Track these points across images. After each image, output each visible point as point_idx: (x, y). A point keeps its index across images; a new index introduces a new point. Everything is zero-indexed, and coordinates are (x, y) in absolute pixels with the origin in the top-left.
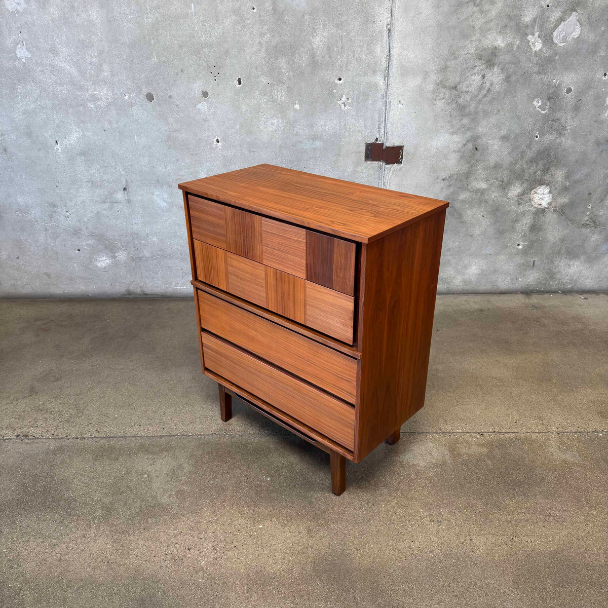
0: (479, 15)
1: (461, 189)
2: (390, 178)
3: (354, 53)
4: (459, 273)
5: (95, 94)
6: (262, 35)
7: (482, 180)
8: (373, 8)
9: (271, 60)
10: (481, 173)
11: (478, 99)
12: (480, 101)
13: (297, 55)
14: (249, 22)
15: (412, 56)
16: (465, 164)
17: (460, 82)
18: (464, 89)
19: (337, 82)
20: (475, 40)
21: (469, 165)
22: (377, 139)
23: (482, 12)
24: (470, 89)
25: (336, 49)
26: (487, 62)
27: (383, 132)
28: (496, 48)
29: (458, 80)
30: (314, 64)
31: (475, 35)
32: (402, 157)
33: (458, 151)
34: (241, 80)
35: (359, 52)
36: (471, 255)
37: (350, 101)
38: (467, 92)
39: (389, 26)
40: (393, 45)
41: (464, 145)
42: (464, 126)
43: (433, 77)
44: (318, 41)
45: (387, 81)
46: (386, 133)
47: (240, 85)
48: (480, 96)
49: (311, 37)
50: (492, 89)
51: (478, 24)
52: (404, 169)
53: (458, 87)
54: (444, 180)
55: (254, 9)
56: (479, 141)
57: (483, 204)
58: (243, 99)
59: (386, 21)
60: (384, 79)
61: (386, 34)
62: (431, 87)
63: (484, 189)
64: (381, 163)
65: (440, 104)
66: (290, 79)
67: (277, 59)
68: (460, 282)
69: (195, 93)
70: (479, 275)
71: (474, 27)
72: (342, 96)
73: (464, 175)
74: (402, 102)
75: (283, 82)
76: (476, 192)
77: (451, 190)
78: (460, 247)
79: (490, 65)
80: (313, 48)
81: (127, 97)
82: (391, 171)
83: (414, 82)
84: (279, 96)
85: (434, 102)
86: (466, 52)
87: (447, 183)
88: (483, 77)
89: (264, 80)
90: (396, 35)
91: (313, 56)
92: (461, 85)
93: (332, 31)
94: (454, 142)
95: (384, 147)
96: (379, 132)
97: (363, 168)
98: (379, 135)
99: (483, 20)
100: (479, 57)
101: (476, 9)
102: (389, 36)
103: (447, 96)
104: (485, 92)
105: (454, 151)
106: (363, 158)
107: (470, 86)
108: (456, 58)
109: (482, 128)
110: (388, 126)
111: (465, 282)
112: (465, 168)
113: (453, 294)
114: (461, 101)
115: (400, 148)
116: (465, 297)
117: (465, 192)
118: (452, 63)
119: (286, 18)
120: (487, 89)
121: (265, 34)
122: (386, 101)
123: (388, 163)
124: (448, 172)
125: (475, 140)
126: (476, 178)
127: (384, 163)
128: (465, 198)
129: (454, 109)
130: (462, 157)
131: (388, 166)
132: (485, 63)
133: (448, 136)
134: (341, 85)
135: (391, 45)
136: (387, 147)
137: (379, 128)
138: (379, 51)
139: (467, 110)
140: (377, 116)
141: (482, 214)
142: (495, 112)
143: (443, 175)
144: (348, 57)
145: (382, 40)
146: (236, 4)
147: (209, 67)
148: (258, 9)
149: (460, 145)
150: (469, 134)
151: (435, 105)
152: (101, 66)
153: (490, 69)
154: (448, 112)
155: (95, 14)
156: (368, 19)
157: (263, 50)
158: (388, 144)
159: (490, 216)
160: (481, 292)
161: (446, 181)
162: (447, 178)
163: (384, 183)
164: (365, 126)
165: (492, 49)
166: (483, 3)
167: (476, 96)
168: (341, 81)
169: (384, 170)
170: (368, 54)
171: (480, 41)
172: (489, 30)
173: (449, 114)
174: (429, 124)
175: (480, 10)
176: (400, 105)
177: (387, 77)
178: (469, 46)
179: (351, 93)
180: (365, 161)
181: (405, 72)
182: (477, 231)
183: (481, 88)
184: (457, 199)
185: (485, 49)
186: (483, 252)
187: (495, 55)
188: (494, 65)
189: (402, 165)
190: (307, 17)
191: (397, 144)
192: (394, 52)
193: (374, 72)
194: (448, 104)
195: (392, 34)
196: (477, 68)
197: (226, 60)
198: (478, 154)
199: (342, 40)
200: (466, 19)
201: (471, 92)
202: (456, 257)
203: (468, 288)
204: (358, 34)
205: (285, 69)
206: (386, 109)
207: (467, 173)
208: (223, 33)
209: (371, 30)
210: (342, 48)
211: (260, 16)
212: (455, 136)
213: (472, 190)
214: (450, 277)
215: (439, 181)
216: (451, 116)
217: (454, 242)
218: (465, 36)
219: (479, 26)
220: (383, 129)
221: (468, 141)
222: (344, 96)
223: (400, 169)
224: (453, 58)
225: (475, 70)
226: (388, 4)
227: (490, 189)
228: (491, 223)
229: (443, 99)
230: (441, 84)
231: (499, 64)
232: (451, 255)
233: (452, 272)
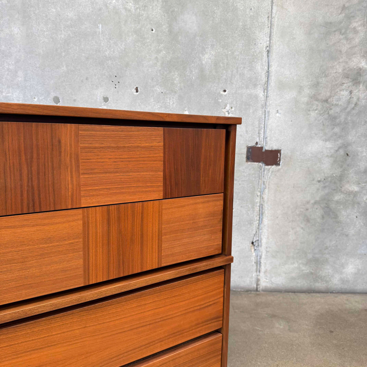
0: (345, 42)
1: (335, 191)
2: (270, 178)
3: (237, 69)
4: (337, 272)
5: (8, 96)
6: (159, 51)
7: (354, 183)
8: (255, 32)
9: (166, 73)
10: (352, 177)
11: (347, 111)
12: (349, 113)
13: (188, 69)
14: (148, 41)
15: (288, 73)
16: (338, 168)
17: (330, 97)
18: (335, 102)
19: (222, 93)
20: (342, 62)
21: (341, 170)
22: (257, 143)
23: (347, 39)
24: (340, 103)
25: (222, 65)
26: (353, 80)
27: (262, 136)
28: (360, 69)
29: (328, 94)
30: (203, 77)
31: (342, 58)
32: (280, 160)
33: (331, 156)
34: (139, 89)
35: (242, 68)
36: (347, 254)
37: (233, 109)
38: (337, 105)
39: (268, 48)
40: (272, 63)
41: (337, 151)
42: (336, 134)
43: (307, 91)
44: (207, 58)
45: (266, 94)
46: (265, 138)
47: (138, 93)
48: (349, 109)
49: (201, 55)
50: (359, 103)
51: (344, 49)
52: (282, 171)
53: (329, 100)
54: (319, 181)
55: (152, 30)
56: (350, 148)
57: (356, 206)
58: (139, 105)
59: (265, 44)
60: (264, 92)
61: (265, 54)
62: (305, 99)
63: (356, 192)
64: (260, 164)
65: (313, 114)
66: (181, 89)
67: (170, 72)
68: (338, 281)
69: (97, 98)
70: (356, 274)
71: (341, 51)
72: (226, 106)
73: (337, 178)
74: (280, 111)
75: (175, 92)
76: (349, 194)
77: (326, 191)
78: (337, 246)
79: (356, 83)
80: (202, 64)
81: (36, 100)
82: (270, 172)
83: (290, 95)
84: (171, 103)
85: (308, 112)
86: (335, 71)
87: (322, 184)
88: (351, 92)
89: (158, 89)
90: (274, 56)
91: (202, 70)
92: (331, 99)
93: (219, 50)
94: (327, 148)
95: (264, 150)
96: (259, 137)
97: (244, 168)
98: (259, 139)
99: (348, 46)
100: (347, 76)
101: (341, 37)
102: (268, 56)
103: (320, 107)
104: (353, 106)
105: (327, 156)
106: (245, 159)
107: (339, 99)
108: (326, 76)
109: (351, 137)
110: (267, 132)
111: (343, 281)
112: (337, 172)
113: (332, 292)
114: (331, 112)
115: (278, 151)
116: (345, 297)
117: (339, 194)
118: (323, 80)
119: (180, 38)
120: (354, 103)
121: (161, 51)
122: (265, 111)
123: (267, 164)
124: (323, 174)
125: (346, 147)
126: (348, 182)
127: (264, 165)
128: (340, 199)
129: (326, 119)
130: (335, 161)
131: (267, 167)
132: (353, 81)
133: (321, 143)
134: (226, 95)
135: (270, 63)
136: (266, 151)
137: (259, 133)
138: (259, 68)
139: (338, 121)
140: (257, 123)
141: (356, 215)
142: (363, 123)
143: (318, 177)
144: (232, 72)
145: (262, 59)
146: (137, 26)
147: (111, 76)
148: (156, 30)
149: (332, 151)
150: (340, 142)
151: (308, 115)
152: (17, 72)
153: (356, 86)
154: (321, 122)
155: (16, 30)
156: (250, 41)
157: (159, 64)
158: (267, 148)
159: (363, 217)
160: (358, 291)
161: (321, 183)
162: (322, 180)
163: (264, 182)
164: (247, 131)
165: (357, 69)
166: (348, 32)
167: (345, 109)
168: (226, 93)
169: (264, 171)
170: (250, 70)
171: (347, 63)
172: (354, 54)
173: (322, 124)
174: (304, 131)
175: (346, 37)
176: (278, 115)
177: (266, 89)
178: (337, 67)
179: (234, 103)
180: (247, 161)
181: (282, 86)
182: (352, 231)
183: (349, 102)
184: (332, 200)
185: (351, 70)
186: (359, 252)
187: (360, 75)
188: (359, 83)
189: (280, 167)
190: (198, 38)
191: (275, 148)
192: (273, 69)
193: (255, 85)
194: (321, 114)
195: (270, 54)
196: (345, 85)
197: (126, 71)
198: (349, 159)
199: (227, 58)
200: (334, 44)
201: (341, 105)
202: (334, 256)
203: (346, 287)
204: (241, 53)
205: (177, 80)
206: (265, 117)
207: (340, 176)
208: (125, 48)
209: (253, 50)
210: (227, 64)
211: (157, 36)
212: (327, 143)
213: (345, 192)
214: (329, 275)
215: (314, 182)
216: (323, 125)
217: (331, 241)
218: (333, 58)
219: (345, 50)
220: (262, 134)
221: (339, 148)
222: (228, 105)
223: (279, 170)
224: (324, 75)
225: (344, 87)
226: (267, 30)
227: (361, 192)
228: (364, 224)
229: (316, 110)
230: (314, 97)
231: (364, 83)
232: (329, 253)
233: (330, 271)
